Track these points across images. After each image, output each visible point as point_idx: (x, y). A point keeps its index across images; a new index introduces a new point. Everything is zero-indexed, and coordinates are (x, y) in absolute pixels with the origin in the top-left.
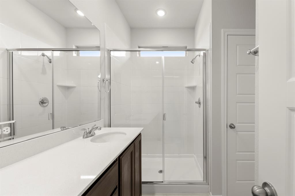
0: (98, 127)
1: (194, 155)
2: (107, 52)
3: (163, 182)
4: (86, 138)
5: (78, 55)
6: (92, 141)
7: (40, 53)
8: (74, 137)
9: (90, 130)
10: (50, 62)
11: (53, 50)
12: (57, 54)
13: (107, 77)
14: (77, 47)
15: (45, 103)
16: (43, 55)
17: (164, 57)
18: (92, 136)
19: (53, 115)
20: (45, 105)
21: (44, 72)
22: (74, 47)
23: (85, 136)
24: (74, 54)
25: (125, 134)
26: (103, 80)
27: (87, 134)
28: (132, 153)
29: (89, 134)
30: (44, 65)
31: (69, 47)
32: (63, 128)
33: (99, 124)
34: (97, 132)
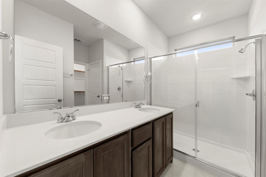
0: (142, 103)
1: (246, 151)
2: (149, 59)
3: (195, 157)
4: (136, 108)
5: (134, 63)
6: (139, 110)
7: (118, 66)
8: (131, 107)
9: (138, 104)
10: (122, 69)
11: (123, 63)
12: (125, 65)
13: (149, 74)
14: (134, 59)
15: (120, 89)
16: (119, 66)
17: (198, 53)
18: (139, 108)
19: (122, 95)
20: (120, 90)
21: (119, 75)
22: (132, 60)
23: (136, 107)
24: (133, 63)
25: (160, 111)
26: (147, 77)
27: (137, 106)
28: (163, 123)
29: (138, 106)
30: (119, 71)
31: (130, 61)
32: (126, 101)
33: (143, 102)
34: (143, 107)
